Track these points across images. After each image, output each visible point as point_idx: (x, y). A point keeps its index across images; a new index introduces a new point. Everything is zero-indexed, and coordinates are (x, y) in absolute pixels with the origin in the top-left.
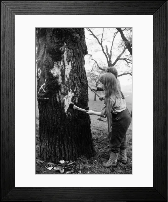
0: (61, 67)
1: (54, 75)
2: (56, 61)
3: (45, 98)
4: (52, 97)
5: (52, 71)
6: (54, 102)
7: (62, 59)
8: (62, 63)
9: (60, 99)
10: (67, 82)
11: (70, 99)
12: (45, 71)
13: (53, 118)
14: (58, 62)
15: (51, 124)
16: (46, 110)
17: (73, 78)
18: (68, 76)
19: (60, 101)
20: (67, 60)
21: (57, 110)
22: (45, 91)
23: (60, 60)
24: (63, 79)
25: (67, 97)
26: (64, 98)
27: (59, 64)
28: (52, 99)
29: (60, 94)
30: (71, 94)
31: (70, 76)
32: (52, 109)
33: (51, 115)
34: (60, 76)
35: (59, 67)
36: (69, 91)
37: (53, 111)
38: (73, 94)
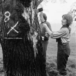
0: (29, 12)
1: (25, 18)
2: (25, 7)
3: (17, 38)
4: (24, 36)
5: (23, 15)
6: (26, 41)
7: (30, 6)
8: (29, 9)
9: (30, 38)
10: (33, 24)
11: (36, 37)
12: (16, 15)
13: (26, 54)
14: (26, 8)
15: (24, 59)
16: (18, 48)
17: (36, 21)
18: (33, 20)
19: (30, 39)
20: (33, 7)
21: (28, 47)
22: (18, 32)
23: (28, 7)
24: (31, 22)
25: (34, 36)
26: (32, 37)
27: (27, 10)
28: (24, 38)
29: (30, 34)
30: (36, 34)
31: (34, 19)
32: (24, 46)
33: (23, 52)
34: (29, 20)
35: (27, 12)
36: (35, 31)
37: (24, 48)
38: (37, 33)
